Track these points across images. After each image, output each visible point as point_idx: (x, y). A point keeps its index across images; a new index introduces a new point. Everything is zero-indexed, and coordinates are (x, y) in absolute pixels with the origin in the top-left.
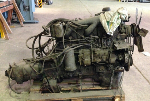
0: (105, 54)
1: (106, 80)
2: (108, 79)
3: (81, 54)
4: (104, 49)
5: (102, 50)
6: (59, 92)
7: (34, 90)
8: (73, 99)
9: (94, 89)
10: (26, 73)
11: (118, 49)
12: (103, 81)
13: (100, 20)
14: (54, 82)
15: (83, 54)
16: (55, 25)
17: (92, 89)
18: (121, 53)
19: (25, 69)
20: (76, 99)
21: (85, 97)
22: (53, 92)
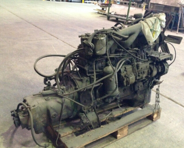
0: (147, 67)
1: (141, 97)
2: (142, 95)
3: (123, 72)
4: (144, 62)
5: (143, 63)
6: (100, 126)
7: (65, 135)
8: (119, 130)
9: (128, 111)
10: (55, 113)
11: (161, 60)
12: (138, 99)
13: (142, 28)
14: (93, 115)
15: (125, 72)
16: (100, 39)
17: (125, 112)
18: (159, 64)
19: (51, 108)
20: (123, 128)
21: (130, 123)
22: (92, 129)
